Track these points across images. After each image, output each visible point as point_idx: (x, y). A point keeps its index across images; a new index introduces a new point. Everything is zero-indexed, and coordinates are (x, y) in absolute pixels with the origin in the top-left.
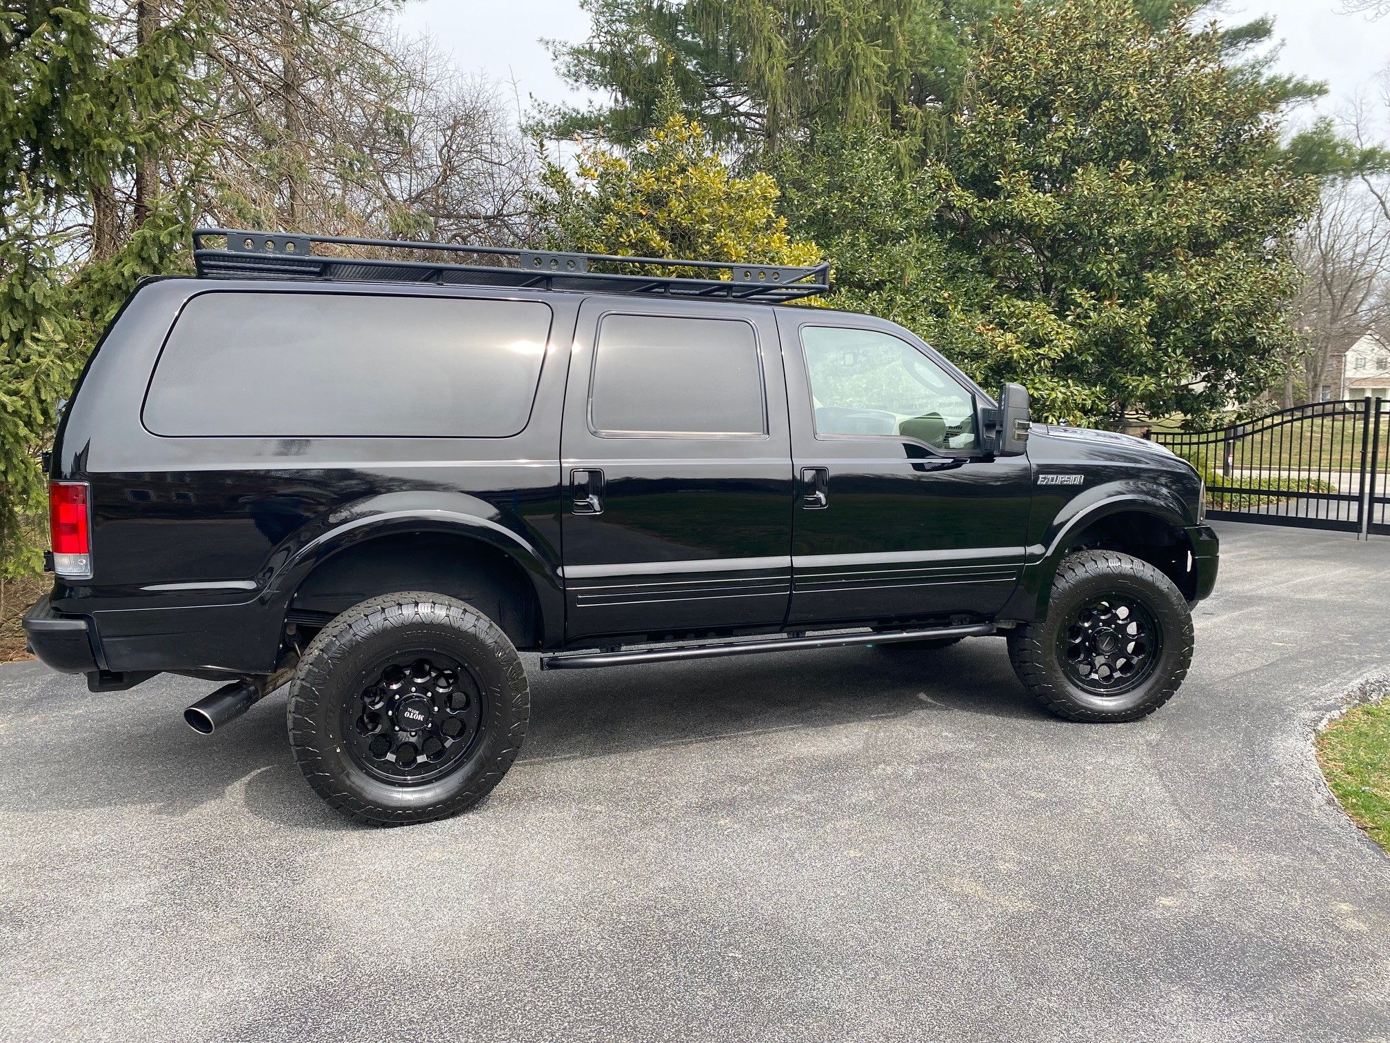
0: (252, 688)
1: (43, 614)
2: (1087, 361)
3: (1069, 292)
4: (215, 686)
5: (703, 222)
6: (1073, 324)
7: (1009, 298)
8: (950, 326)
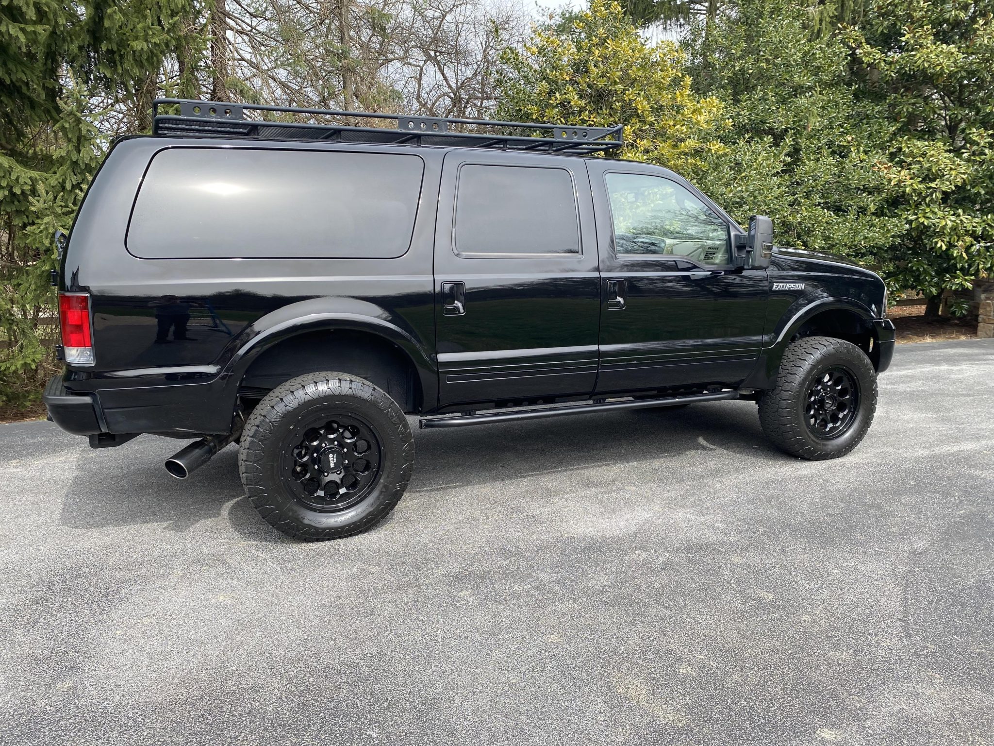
0: (212, 444)
1: (58, 392)
2: (979, 193)
3: (968, 132)
4: (185, 443)
5: (616, 83)
6: (968, 161)
7: (909, 139)
8: (848, 165)
